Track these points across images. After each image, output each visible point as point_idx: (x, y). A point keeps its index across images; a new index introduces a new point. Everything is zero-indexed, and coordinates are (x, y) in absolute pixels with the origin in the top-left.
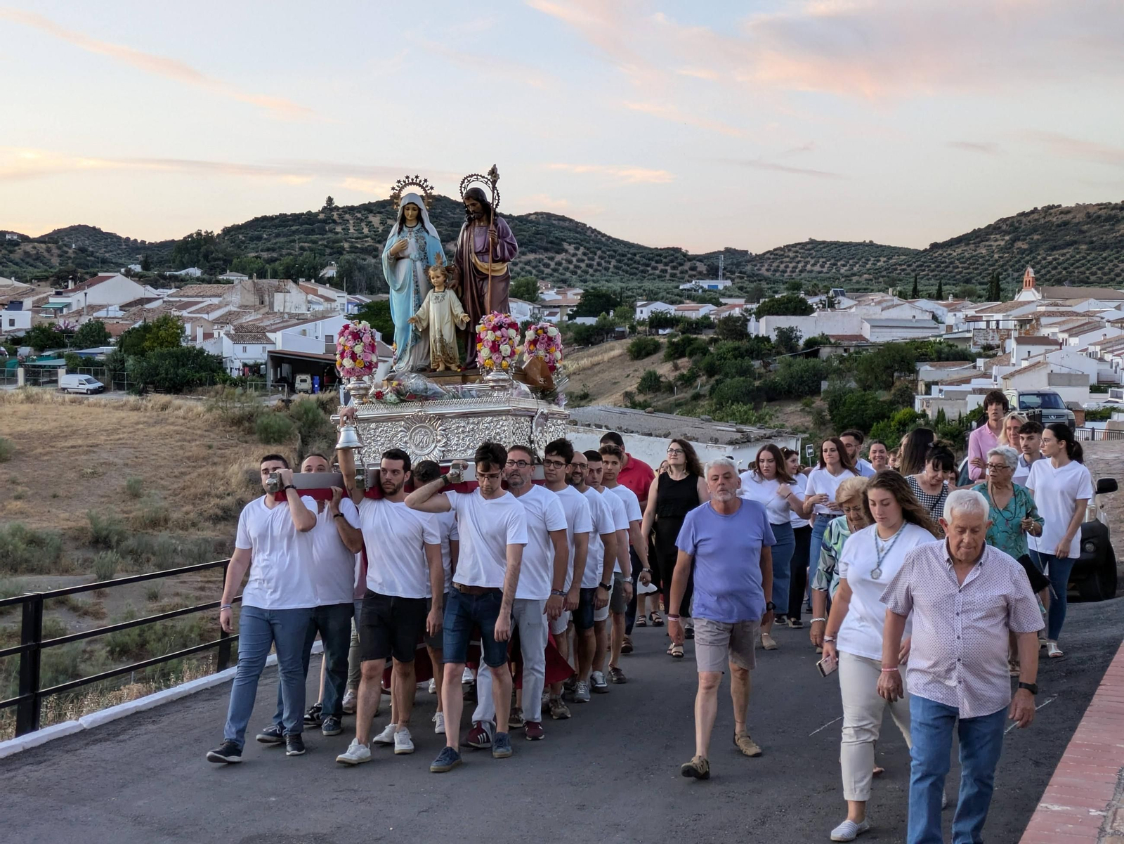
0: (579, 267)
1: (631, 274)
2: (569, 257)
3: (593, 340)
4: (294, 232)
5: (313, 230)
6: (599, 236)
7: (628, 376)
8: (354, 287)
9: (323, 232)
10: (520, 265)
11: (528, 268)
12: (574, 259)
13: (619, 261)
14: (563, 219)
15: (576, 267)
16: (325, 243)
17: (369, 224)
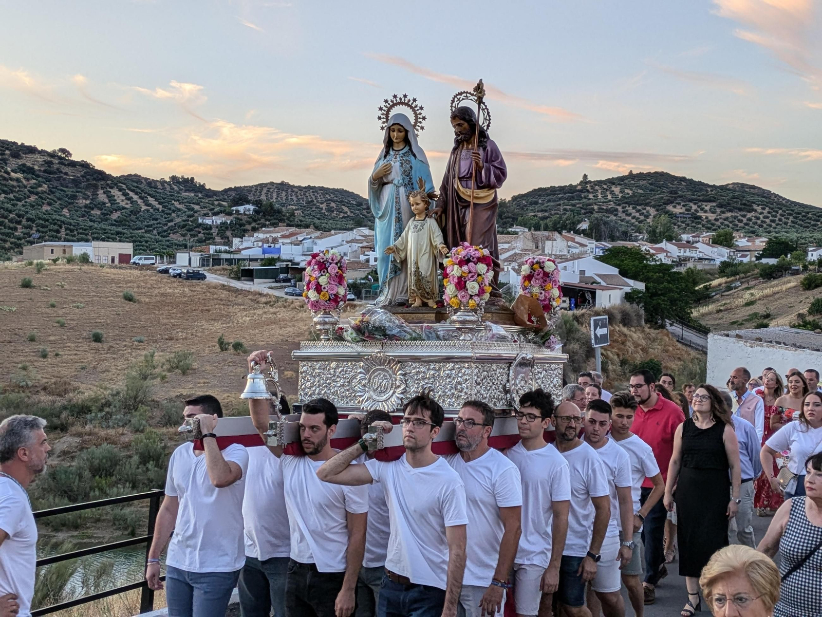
0: (765, 222)
1: (805, 227)
2: (758, 215)
3: (774, 275)
4: (560, 199)
5: (573, 197)
6: (781, 200)
7: (801, 301)
8: (601, 236)
9: (580, 198)
10: (721, 221)
11: (726, 223)
12: (761, 216)
13: (795, 218)
14: (753, 187)
15: (762, 222)
16: (581, 205)
17: (612, 193)
